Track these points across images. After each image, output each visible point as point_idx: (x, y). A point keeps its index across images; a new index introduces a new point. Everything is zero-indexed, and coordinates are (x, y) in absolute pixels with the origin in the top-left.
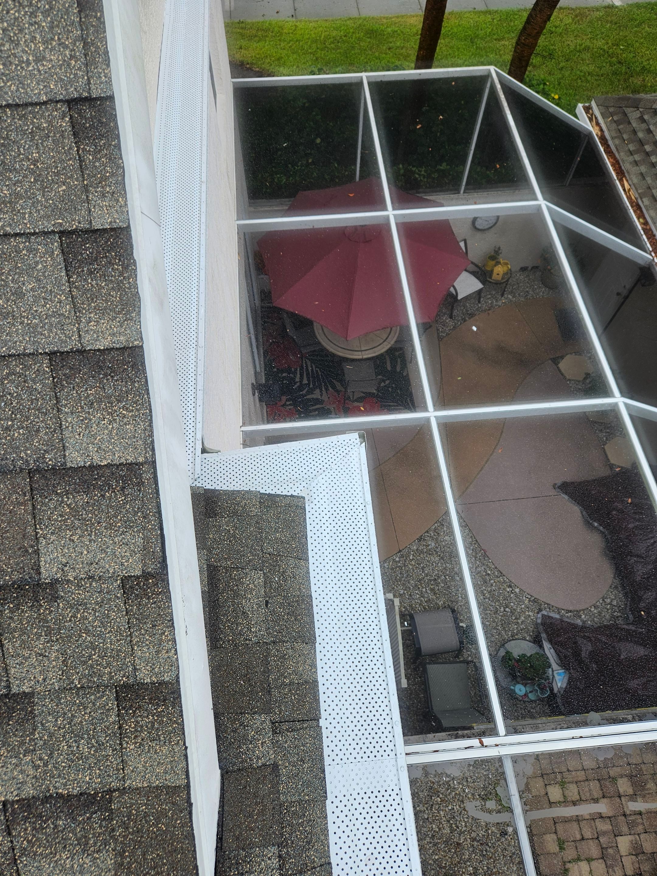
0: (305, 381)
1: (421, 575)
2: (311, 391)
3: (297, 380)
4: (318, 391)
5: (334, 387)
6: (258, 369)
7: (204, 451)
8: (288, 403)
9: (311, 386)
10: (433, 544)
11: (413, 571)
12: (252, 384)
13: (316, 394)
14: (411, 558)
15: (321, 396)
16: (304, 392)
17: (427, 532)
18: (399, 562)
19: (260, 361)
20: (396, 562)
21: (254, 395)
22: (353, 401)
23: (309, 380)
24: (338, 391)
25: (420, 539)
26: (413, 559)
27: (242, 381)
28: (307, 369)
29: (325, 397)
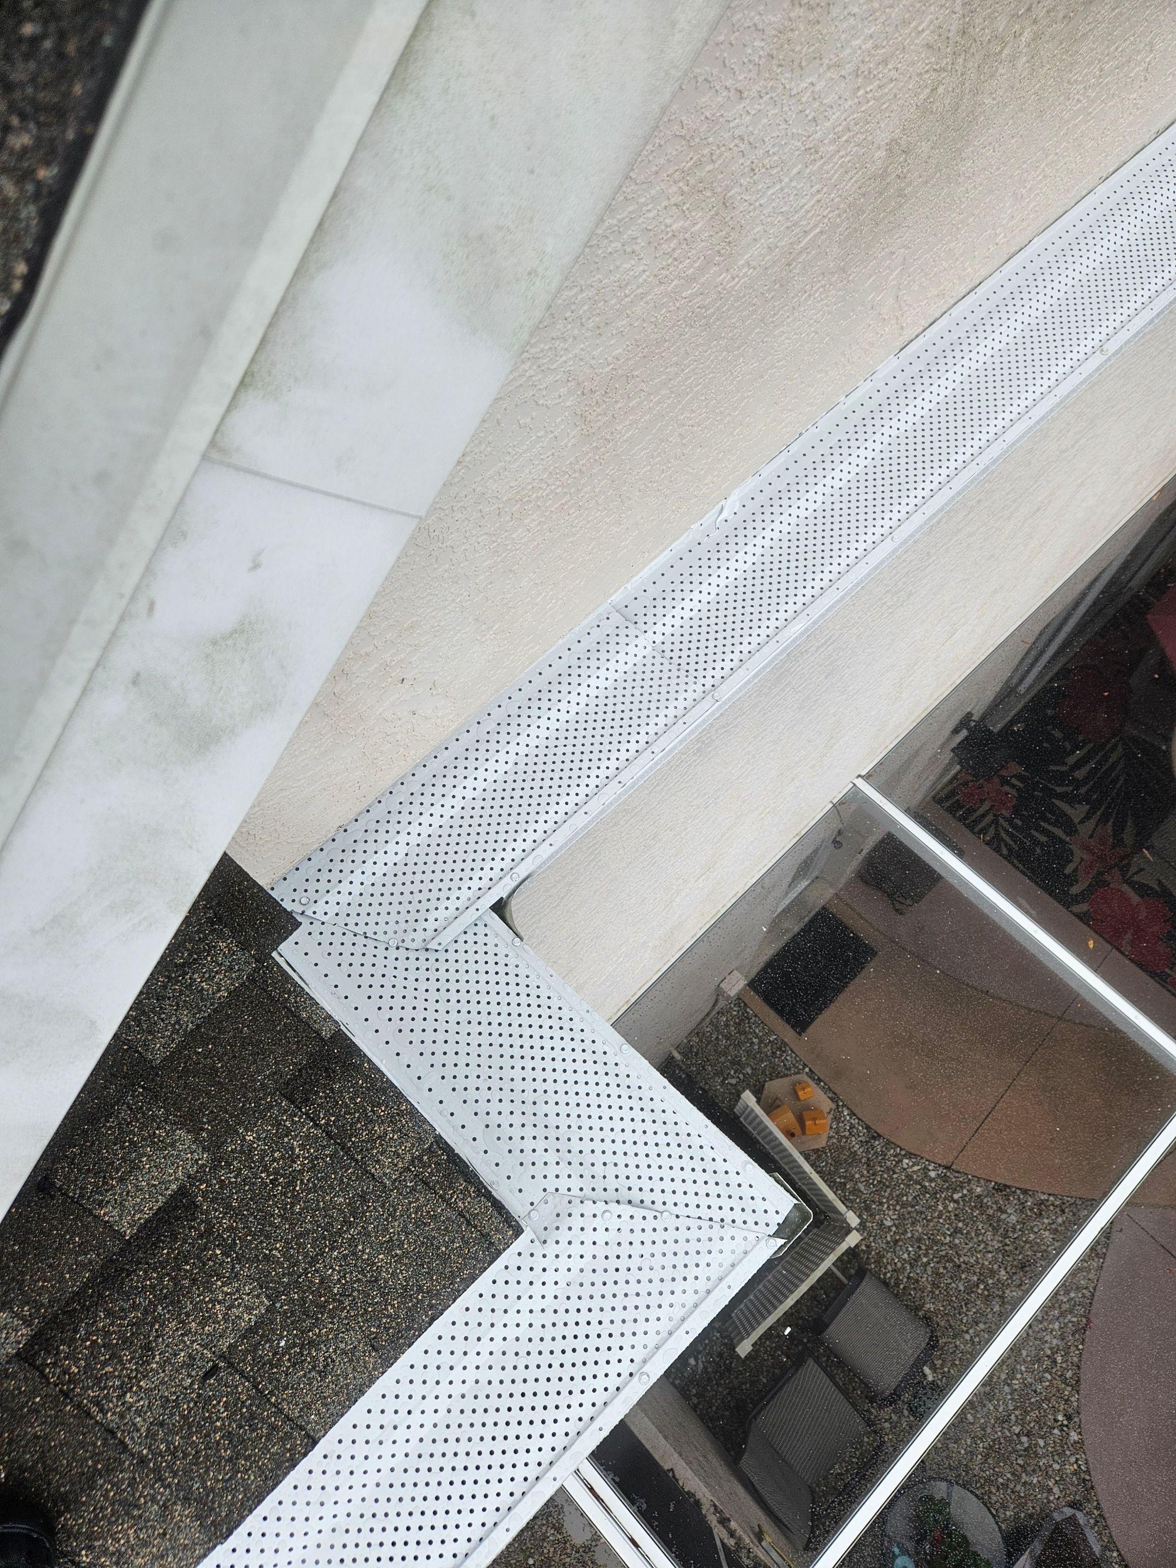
0: (1080, 774)
1: (944, 1235)
2: (1071, 800)
3: (1071, 760)
4: (1084, 808)
5: (1119, 828)
6: (1022, 689)
7: (500, 908)
8: (1014, 781)
9: (1083, 790)
10: (1013, 1219)
11: (940, 1217)
12: (969, 715)
13: (1076, 812)
14: (956, 1196)
15: (1082, 822)
16: (1059, 790)
17: (1025, 1192)
18: (931, 1180)
19: (1041, 675)
20: (926, 1175)
21: (956, 731)
22: (1126, 882)
23: (1087, 779)
24: (1119, 842)
25: (1001, 1188)
26: (956, 1202)
27: (936, 708)
28: (1106, 758)
29: (1085, 830)
